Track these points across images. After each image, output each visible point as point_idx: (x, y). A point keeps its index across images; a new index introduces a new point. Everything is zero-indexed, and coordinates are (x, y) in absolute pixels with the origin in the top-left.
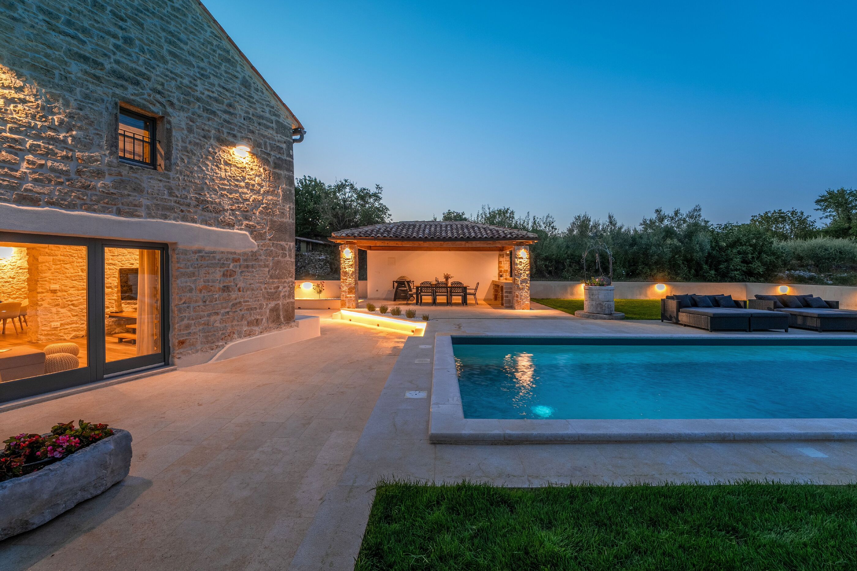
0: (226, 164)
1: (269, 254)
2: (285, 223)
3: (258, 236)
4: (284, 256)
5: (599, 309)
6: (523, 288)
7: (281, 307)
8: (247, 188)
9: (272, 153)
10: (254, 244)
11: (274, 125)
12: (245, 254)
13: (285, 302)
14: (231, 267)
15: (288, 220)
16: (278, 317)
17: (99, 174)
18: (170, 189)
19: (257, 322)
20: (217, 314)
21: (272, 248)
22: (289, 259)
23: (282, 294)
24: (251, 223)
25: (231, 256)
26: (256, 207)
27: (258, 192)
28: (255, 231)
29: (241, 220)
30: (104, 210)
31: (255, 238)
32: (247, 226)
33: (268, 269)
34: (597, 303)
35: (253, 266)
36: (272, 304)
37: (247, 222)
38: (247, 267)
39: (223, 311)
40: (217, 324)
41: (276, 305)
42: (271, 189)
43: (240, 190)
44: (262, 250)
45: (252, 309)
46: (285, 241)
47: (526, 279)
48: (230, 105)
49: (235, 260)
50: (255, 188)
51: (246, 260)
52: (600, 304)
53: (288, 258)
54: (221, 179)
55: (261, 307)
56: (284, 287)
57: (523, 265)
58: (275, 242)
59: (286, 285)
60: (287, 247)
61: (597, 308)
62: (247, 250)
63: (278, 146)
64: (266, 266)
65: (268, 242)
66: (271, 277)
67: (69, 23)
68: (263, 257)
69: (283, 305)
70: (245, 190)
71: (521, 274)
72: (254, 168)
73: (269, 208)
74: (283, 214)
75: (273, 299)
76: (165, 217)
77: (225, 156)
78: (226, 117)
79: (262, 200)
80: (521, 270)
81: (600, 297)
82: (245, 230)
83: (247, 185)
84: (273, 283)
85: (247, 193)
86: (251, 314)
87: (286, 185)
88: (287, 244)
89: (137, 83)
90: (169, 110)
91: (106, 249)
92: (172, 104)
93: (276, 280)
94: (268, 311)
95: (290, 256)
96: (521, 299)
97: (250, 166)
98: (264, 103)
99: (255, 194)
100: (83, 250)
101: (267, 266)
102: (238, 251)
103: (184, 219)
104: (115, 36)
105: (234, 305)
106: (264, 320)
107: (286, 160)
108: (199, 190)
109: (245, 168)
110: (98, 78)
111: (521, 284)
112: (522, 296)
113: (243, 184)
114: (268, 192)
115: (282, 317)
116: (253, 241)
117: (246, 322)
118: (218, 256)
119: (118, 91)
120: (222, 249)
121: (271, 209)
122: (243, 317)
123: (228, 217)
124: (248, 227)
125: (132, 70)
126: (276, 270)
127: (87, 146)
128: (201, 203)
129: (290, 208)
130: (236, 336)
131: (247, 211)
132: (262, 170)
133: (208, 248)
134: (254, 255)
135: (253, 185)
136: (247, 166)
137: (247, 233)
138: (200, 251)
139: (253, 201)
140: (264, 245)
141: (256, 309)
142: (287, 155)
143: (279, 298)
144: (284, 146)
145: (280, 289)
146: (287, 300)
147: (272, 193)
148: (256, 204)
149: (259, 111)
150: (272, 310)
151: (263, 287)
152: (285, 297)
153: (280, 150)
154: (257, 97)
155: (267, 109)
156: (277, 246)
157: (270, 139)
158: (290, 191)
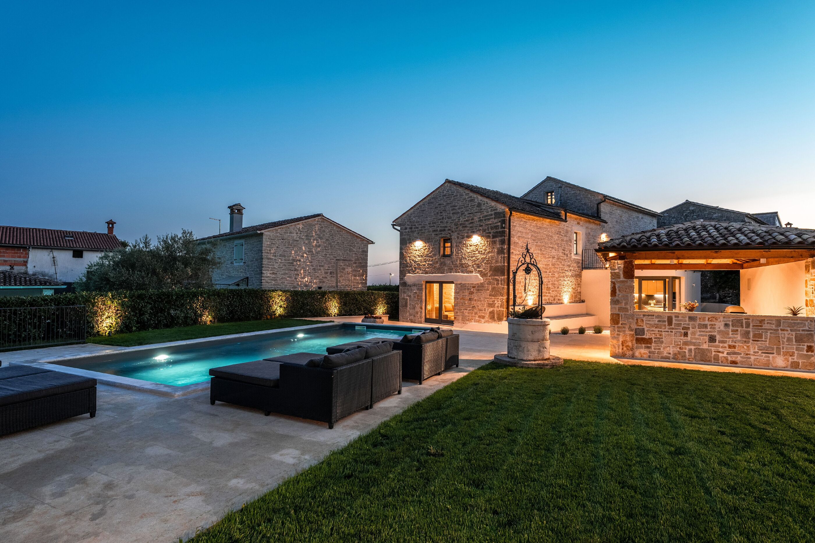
0: (471, 246)
1: (489, 283)
2: (498, 266)
3: (483, 275)
4: (498, 284)
7: (495, 312)
8: (479, 253)
9: (492, 231)
10: (481, 279)
12: (477, 284)
13: (498, 310)
14: (472, 290)
15: (500, 264)
16: (494, 317)
17: (437, 262)
18: (452, 262)
19: (483, 317)
20: (466, 310)
21: (491, 280)
23: (496, 305)
24: (480, 269)
25: (472, 285)
26: (483, 261)
27: (484, 254)
28: (482, 273)
29: (476, 269)
30: (438, 273)
31: (482, 276)
32: (479, 271)
33: (489, 292)
35: (481, 290)
36: (491, 309)
38: (478, 290)
39: (469, 309)
40: (467, 314)
41: (493, 310)
42: (491, 250)
44: (486, 282)
45: (480, 310)
46: (498, 276)
48: (472, 219)
49: (474, 287)
51: (478, 287)
53: (500, 285)
54: (468, 253)
55: (485, 310)
56: (498, 301)
58: (493, 277)
60: (500, 279)
62: (478, 282)
64: (488, 290)
65: (488, 277)
66: (490, 295)
67: (433, 223)
68: (486, 286)
69: (497, 311)
70: (478, 255)
72: (482, 243)
73: (489, 260)
74: (497, 262)
75: (492, 307)
76: (451, 272)
77: (470, 243)
78: (471, 225)
79: (486, 257)
82: (478, 273)
84: (491, 298)
86: (480, 313)
89: (444, 230)
90: (452, 234)
91: (444, 284)
92: (453, 231)
93: (493, 297)
94: (488, 313)
95: (501, 284)
100: (438, 284)
102: (474, 283)
103: (456, 272)
104: (440, 219)
105: (473, 307)
106: (486, 317)
108: (461, 260)
110: (437, 235)
113: (477, 252)
114: (489, 252)
115: (496, 317)
118: (467, 285)
119: (440, 236)
120: (468, 283)
121: (491, 260)
122: (476, 313)
123: (471, 268)
125: (443, 227)
126: (493, 292)
127: (435, 255)
128: (462, 265)
129: (501, 257)
130: (473, 321)
131: (479, 264)
132: (486, 242)
133: (463, 283)
134: (482, 285)
135: (482, 251)
136: (479, 243)
137: (478, 275)
138: (461, 284)
139: (481, 259)
140: (486, 279)
141: (482, 310)
142: (501, 228)
143: (494, 307)
144: (499, 224)
145: (496, 302)
146: (500, 309)
147: (491, 252)
148: (483, 259)
149: (485, 214)
150: (490, 313)
151: (486, 300)
152: (498, 307)
153: (496, 227)
154: (484, 208)
155: (490, 210)
156: (493, 279)
157: (491, 224)
158: (502, 248)
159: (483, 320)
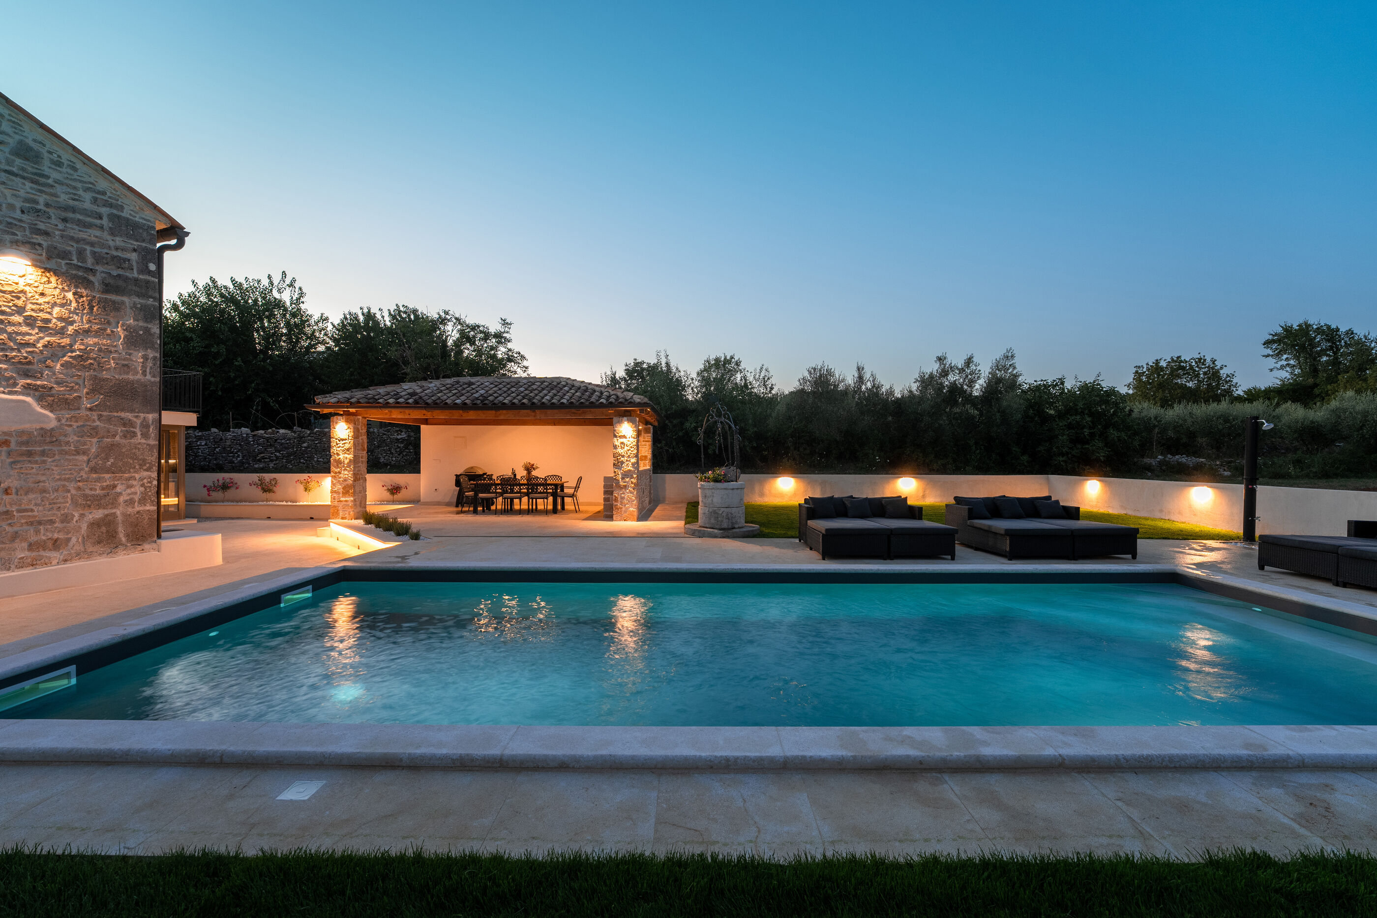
1: (89, 432)
2: (132, 383)
3: (58, 403)
4: (129, 435)
5: (713, 521)
6: (625, 486)
7: (120, 518)
8: (28, 325)
9: (99, 268)
11: (105, 222)
12: (22, 433)
13: (130, 510)
15: (139, 376)
16: (111, 536)
19: (56, 544)
21: (98, 423)
22: (143, 441)
23: (121, 499)
24: (39, 383)
26: (54, 357)
27: (61, 332)
28: (52, 396)
29: (12, 377)
31: (51, 407)
32: (30, 387)
33: (85, 458)
34: (711, 510)
35: (43, 453)
36: (99, 514)
37: (29, 381)
38: (30, 454)
41: (107, 515)
42: (95, 327)
43: (10, 329)
44: (71, 426)
45: (40, 523)
46: (132, 411)
47: (630, 470)
50: (51, 325)
51: (26, 443)
52: (715, 512)
53: (139, 439)
55: (66, 519)
56: (129, 487)
57: (626, 448)
58: (104, 413)
59: (134, 483)
60: (139, 422)
61: (710, 519)
63: (114, 257)
64: (80, 452)
65: (83, 413)
66: (93, 470)
68: (73, 438)
69: (126, 516)
70: (25, 329)
71: (622, 463)
72: (47, 292)
73: (88, 358)
74: (126, 367)
75: (99, 506)
79: (71, 345)
80: (623, 456)
81: (715, 500)
82: (23, 394)
83: (30, 322)
84: (98, 480)
85: (30, 334)
86: (37, 532)
87: (135, 320)
88: (137, 417)
93: (107, 476)
94: (84, 526)
95: (145, 435)
96: (622, 503)
97: (40, 290)
98: (79, 185)
99: (50, 335)
101: (84, 453)
106: (74, 540)
107: (136, 280)
109: (22, 292)
111: (623, 478)
112: (623, 498)
113: (17, 318)
114: (87, 332)
115: (121, 536)
116: (47, 412)
117: (25, 545)
121: (95, 359)
122: (16, 536)
124: (28, 389)
126: (107, 459)
129: (145, 358)
131: (30, 363)
132: (70, 295)
134: (49, 437)
135: (47, 321)
136: (27, 289)
137: (29, 399)
139: (45, 346)
140: (75, 418)
141: (52, 522)
142: (141, 272)
143: (114, 504)
144: (134, 256)
145: (119, 489)
146: (138, 508)
147: (98, 333)
148: (54, 352)
149: (63, 198)
150: (95, 525)
151: (71, 486)
152: (131, 502)
153: (120, 262)
154: (55, 175)
155: (88, 196)
156: (109, 420)
157: (92, 244)
158: (147, 330)
159: (55, 555)
